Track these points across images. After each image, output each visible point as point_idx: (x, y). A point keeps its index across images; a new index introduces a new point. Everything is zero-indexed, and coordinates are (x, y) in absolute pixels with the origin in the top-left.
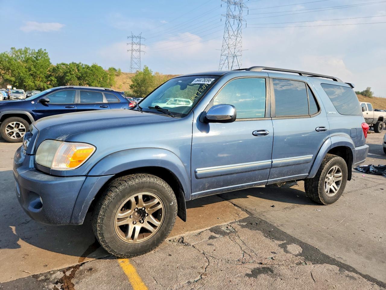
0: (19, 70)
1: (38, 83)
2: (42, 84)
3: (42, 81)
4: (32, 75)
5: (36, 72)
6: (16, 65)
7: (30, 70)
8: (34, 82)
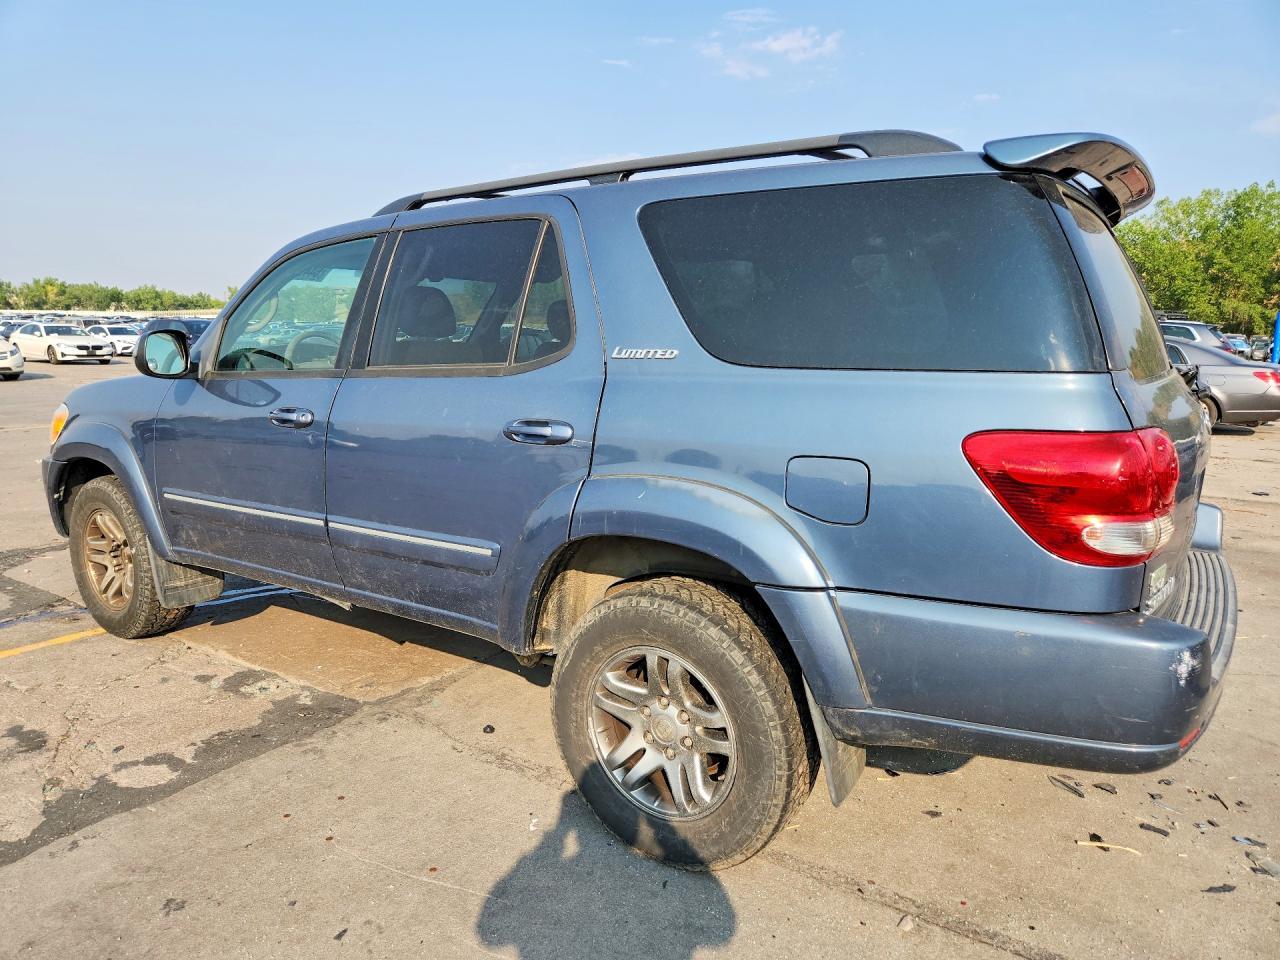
0: (1171, 268)
1: (1229, 305)
2: (1244, 307)
3: (1245, 298)
4: (1214, 279)
5: (1227, 269)
6: (1167, 252)
7: (1209, 262)
8: (1218, 305)
